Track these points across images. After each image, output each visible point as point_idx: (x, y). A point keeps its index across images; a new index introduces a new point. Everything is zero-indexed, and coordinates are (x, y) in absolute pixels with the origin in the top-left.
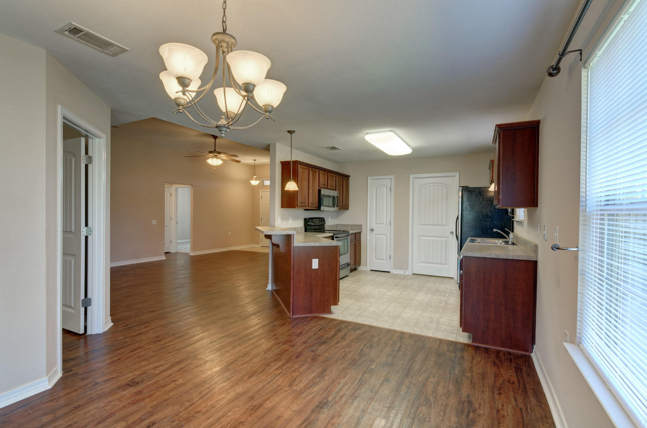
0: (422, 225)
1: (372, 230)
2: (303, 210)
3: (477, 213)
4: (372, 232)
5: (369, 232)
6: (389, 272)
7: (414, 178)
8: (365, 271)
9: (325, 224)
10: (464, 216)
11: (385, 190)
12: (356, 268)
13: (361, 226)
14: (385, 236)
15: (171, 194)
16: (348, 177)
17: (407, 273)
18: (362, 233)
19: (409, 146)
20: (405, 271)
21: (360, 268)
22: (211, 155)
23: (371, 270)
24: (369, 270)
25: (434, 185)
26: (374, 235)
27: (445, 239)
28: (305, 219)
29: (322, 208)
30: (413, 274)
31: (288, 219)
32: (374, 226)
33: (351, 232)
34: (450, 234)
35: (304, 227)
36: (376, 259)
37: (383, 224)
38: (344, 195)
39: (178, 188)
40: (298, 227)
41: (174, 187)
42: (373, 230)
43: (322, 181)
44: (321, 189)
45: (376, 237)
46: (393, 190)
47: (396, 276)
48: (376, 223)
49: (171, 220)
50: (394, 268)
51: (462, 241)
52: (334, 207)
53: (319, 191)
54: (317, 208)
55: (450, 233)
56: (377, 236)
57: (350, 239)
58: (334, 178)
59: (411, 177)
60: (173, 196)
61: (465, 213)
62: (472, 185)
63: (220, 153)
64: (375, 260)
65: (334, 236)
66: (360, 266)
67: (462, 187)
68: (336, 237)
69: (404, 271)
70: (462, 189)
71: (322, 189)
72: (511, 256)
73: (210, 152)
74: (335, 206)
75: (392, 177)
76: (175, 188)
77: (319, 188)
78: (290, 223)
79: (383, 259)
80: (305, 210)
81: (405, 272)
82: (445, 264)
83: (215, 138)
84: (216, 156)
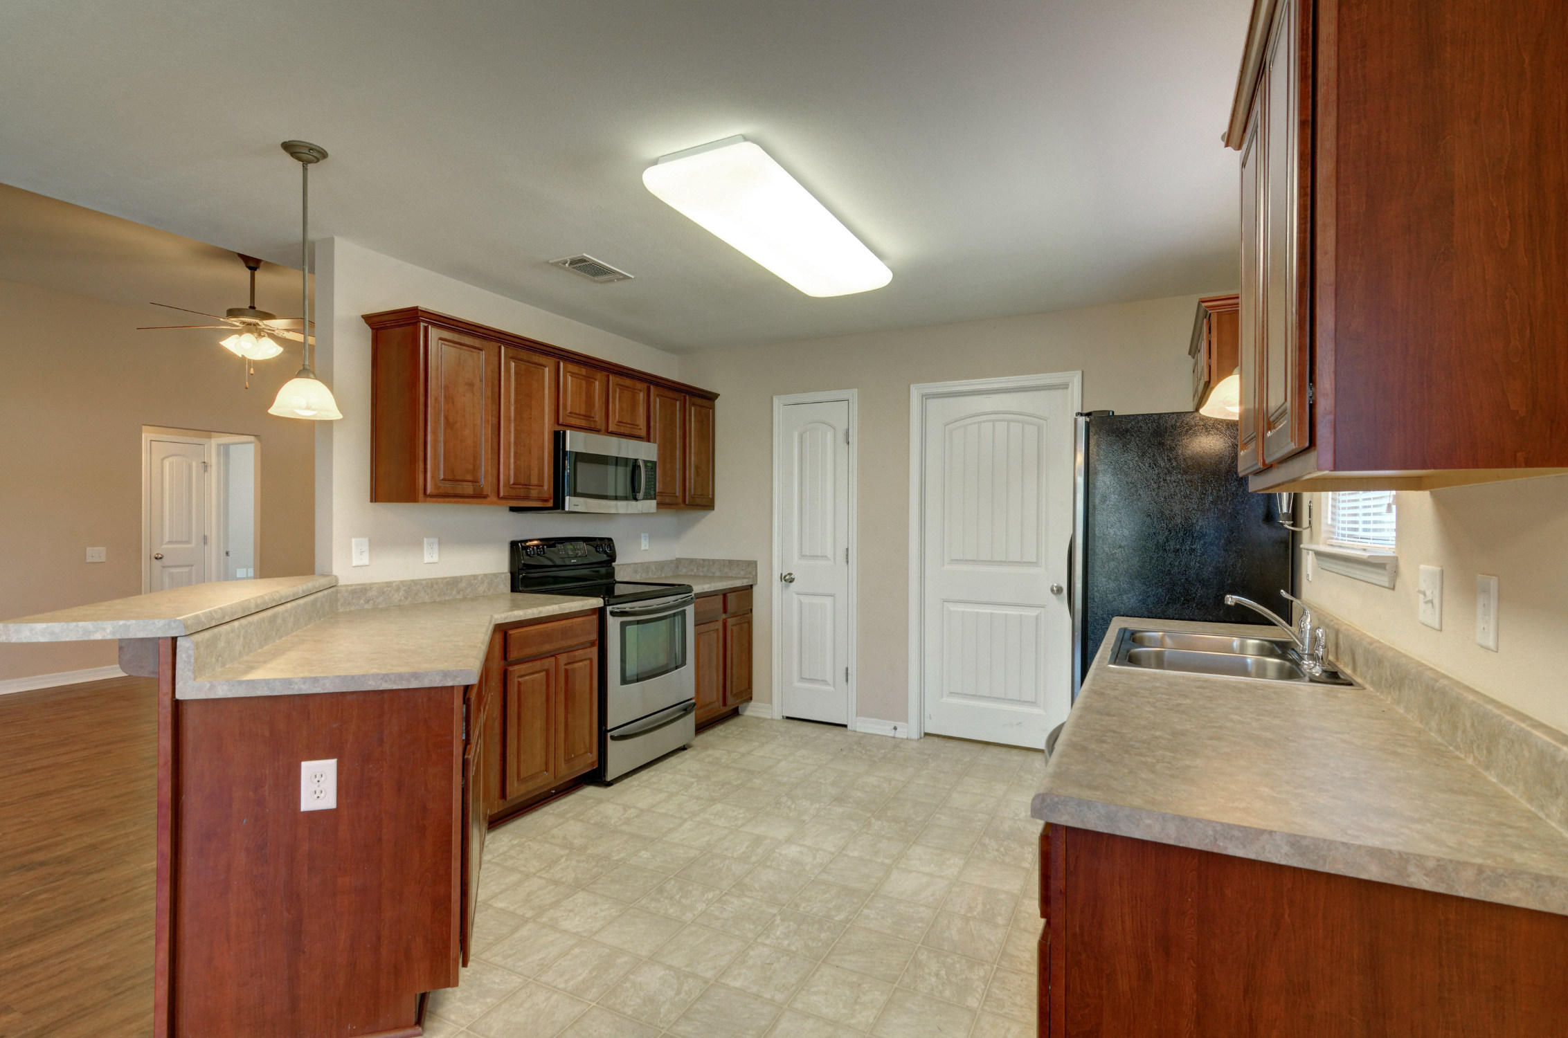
0: (954, 561)
1: (788, 579)
2: (508, 509)
3: (1148, 520)
4: (787, 587)
5: (777, 584)
6: (845, 726)
7: (926, 397)
8: (765, 720)
9: (614, 561)
10: (1098, 531)
11: (830, 436)
12: (737, 708)
13: (753, 564)
14: (828, 601)
15: (205, 466)
16: (707, 398)
17: (901, 734)
18: (757, 591)
19: (880, 255)
20: (898, 724)
21: (752, 710)
22: (236, 322)
23: (788, 718)
24: (778, 716)
25: (994, 421)
26: (795, 596)
27: (1033, 613)
28: (514, 545)
29: (570, 502)
30: (926, 734)
31: (420, 544)
32: (796, 566)
33: (698, 588)
34: (1053, 595)
35: (509, 574)
36: (802, 679)
37: (825, 557)
38: (693, 459)
39: (231, 447)
40: (475, 577)
41: (217, 441)
42: (792, 581)
43: (571, 400)
44: (564, 433)
45: (801, 603)
46: (854, 439)
47: (864, 740)
48: (802, 556)
49: (205, 543)
50: (860, 713)
51: (1090, 629)
52: (636, 499)
53: (559, 438)
54: (550, 504)
55: (1052, 590)
56: (805, 600)
57: (696, 614)
58: (641, 396)
59: (916, 392)
60: (214, 470)
61: (1100, 518)
62: (1123, 408)
63: (269, 316)
64: (797, 684)
65: (609, 609)
66: (752, 703)
67: (1088, 414)
68: (613, 614)
69: (893, 724)
70: (1088, 425)
71: (568, 432)
72: (1431, 864)
73: (232, 313)
74: (641, 495)
75: (853, 394)
76: (219, 445)
77: (558, 428)
78: (427, 559)
79: (824, 682)
80: (513, 509)
81: (895, 728)
82: (1033, 703)
83: (252, 265)
84: (251, 328)
